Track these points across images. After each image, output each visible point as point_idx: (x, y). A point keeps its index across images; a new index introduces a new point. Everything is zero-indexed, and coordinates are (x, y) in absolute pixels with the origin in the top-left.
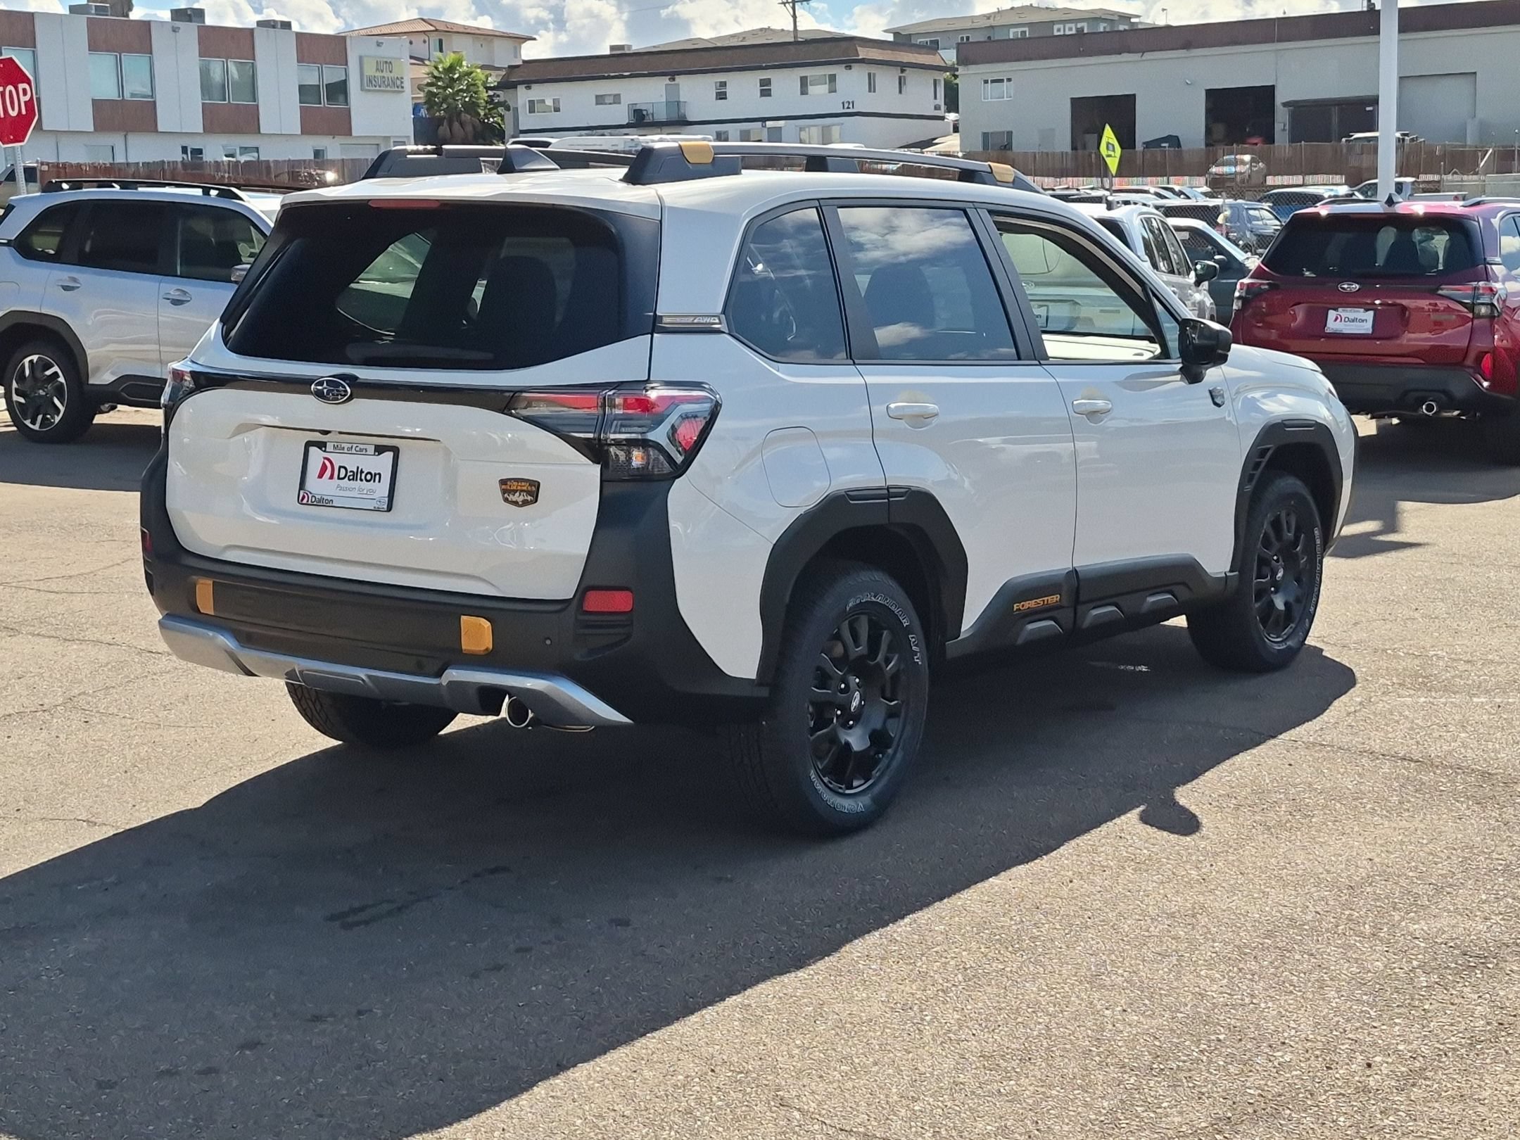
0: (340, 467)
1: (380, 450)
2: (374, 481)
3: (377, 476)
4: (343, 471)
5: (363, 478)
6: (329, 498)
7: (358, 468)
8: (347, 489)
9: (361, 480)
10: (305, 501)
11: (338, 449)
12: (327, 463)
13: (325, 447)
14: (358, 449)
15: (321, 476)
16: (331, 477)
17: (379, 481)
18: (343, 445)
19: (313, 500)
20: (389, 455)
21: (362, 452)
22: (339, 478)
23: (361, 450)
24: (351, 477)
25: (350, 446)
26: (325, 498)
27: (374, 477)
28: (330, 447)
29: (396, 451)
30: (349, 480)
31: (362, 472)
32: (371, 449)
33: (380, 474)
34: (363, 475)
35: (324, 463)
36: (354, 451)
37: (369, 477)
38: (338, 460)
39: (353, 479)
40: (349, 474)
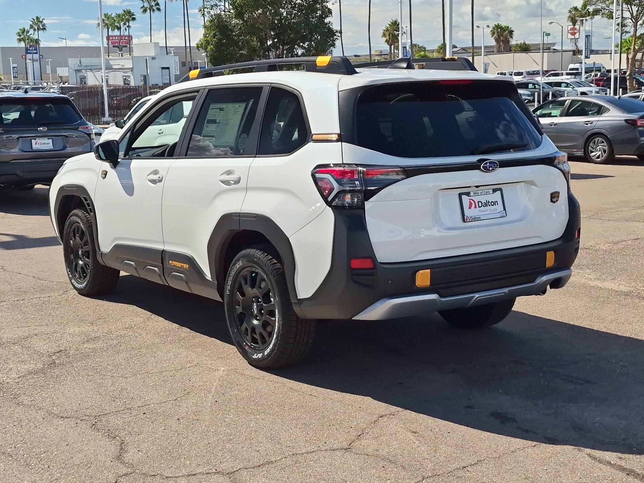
0: (478, 202)
1: (495, 191)
2: (495, 205)
3: (496, 203)
4: (480, 203)
5: (490, 204)
6: (479, 217)
7: (486, 201)
8: (484, 211)
9: (489, 206)
10: (468, 221)
11: (476, 194)
12: (471, 201)
13: (470, 194)
14: (485, 192)
15: (470, 208)
16: (475, 207)
17: (498, 205)
18: (478, 192)
19: (472, 219)
20: (498, 193)
21: (487, 193)
22: (479, 207)
23: (487, 192)
24: (485, 205)
25: (481, 191)
26: (477, 217)
27: (495, 203)
28: (472, 194)
29: (501, 190)
30: (484, 206)
31: (489, 202)
32: (491, 191)
33: (497, 201)
34: (490, 203)
35: (470, 201)
36: (483, 194)
37: (492, 204)
38: (477, 199)
39: (486, 206)
40: (483, 204)
